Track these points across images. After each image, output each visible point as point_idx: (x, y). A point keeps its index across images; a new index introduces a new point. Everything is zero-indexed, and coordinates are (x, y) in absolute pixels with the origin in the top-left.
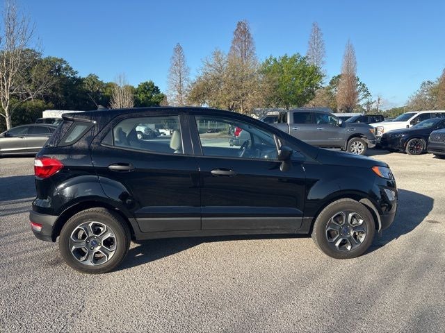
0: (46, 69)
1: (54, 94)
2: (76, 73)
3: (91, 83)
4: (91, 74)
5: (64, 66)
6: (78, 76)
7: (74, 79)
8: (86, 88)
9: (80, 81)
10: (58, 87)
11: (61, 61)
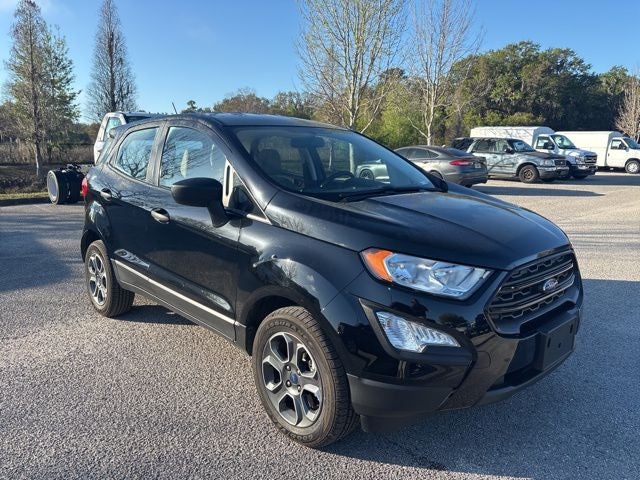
0: (541, 68)
1: (548, 103)
2: (589, 67)
3: (613, 81)
4: (614, 68)
5: (570, 59)
6: (590, 72)
7: (585, 77)
8: (602, 89)
9: (594, 80)
10: (553, 92)
11: (567, 53)
